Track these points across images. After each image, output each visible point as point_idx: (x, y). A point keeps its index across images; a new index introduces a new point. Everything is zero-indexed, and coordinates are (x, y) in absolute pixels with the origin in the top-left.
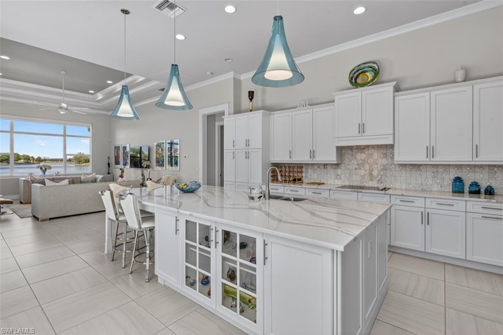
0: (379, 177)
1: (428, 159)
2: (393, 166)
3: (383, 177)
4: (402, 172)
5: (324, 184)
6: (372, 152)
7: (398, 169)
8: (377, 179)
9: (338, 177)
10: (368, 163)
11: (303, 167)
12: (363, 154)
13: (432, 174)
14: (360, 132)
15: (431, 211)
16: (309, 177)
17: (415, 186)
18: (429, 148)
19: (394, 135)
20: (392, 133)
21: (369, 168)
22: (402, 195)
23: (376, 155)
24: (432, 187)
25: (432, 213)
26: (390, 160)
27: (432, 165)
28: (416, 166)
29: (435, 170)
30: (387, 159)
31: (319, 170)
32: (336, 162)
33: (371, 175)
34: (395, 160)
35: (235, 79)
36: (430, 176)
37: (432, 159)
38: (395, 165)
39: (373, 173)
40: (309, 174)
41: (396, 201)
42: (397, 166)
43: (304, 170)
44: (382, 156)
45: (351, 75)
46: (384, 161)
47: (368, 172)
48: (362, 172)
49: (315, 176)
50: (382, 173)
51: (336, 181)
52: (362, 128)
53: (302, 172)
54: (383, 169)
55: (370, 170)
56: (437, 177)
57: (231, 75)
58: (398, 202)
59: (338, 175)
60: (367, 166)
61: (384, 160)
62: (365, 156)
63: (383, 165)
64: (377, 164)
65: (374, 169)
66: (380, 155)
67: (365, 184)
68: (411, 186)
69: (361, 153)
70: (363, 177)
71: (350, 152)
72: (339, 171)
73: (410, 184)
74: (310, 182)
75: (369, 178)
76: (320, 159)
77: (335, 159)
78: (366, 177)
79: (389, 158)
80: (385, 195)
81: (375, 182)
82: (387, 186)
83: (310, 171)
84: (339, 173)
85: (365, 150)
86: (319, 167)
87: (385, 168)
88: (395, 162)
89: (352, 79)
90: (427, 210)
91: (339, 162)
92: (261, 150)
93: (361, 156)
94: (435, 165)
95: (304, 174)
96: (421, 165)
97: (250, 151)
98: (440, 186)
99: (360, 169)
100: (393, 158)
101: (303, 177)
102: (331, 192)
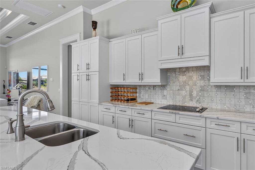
0: (198, 97)
1: (242, 81)
2: (210, 87)
3: (201, 98)
4: (217, 92)
5: (153, 103)
6: (192, 75)
7: (214, 90)
8: (196, 99)
9: (164, 97)
10: (188, 84)
11: (137, 88)
12: (185, 76)
13: (245, 96)
14: (180, 55)
15: (247, 137)
16: (142, 97)
17: (229, 107)
18: (243, 69)
19: (210, 56)
20: (208, 54)
21: (190, 88)
22: (218, 118)
23: (195, 76)
24: (245, 108)
25: (247, 140)
26: (207, 82)
27: (244, 86)
28: (230, 88)
29: (247, 91)
30: (205, 81)
31: (149, 91)
32: (160, 84)
33: (191, 95)
34: (211, 81)
35: (85, 13)
36: (243, 97)
37: (246, 81)
38: (212, 86)
39: (193, 94)
40: (142, 95)
41: (211, 125)
42: (213, 87)
43: (138, 91)
44: (200, 78)
45: (173, 3)
46: (202, 83)
47: (188, 92)
48: (183, 93)
49: (147, 96)
50: (200, 94)
51: (163, 100)
52: (181, 50)
53: (136, 93)
54: (201, 90)
55: (190, 91)
56: (249, 98)
57: (80, 9)
58: (213, 126)
59: (164, 95)
60: (188, 88)
61: (202, 81)
62: (186, 78)
63: (201, 87)
64: (196, 85)
65: (193, 90)
66: (199, 77)
67: (186, 103)
68: (225, 106)
69: (183, 75)
70: (184, 97)
71: (174, 75)
72: (165, 92)
73: (225, 104)
74: (142, 101)
75: (189, 98)
76: (147, 81)
77: (159, 81)
78: (187, 97)
79: (206, 79)
80: (200, 118)
81: (194, 102)
82: (205, 106)
83: (143, 92)
84: (165, 94)
85: (186, 73)
86: (149, 88)
87: (202, 89)
88: (211, 84)
89: (174, 6)
90: (243, 136)
91: (164, 84)
92: (97, 73)
93: (183, 78)
94: (248, 86)
95: (138, 95)
96: (234, 86)
97: (90, 73)
98: (252, 106)
99: (182, 90)
100: (209, 80)
101: (137, 97)
102: (153, 113)
